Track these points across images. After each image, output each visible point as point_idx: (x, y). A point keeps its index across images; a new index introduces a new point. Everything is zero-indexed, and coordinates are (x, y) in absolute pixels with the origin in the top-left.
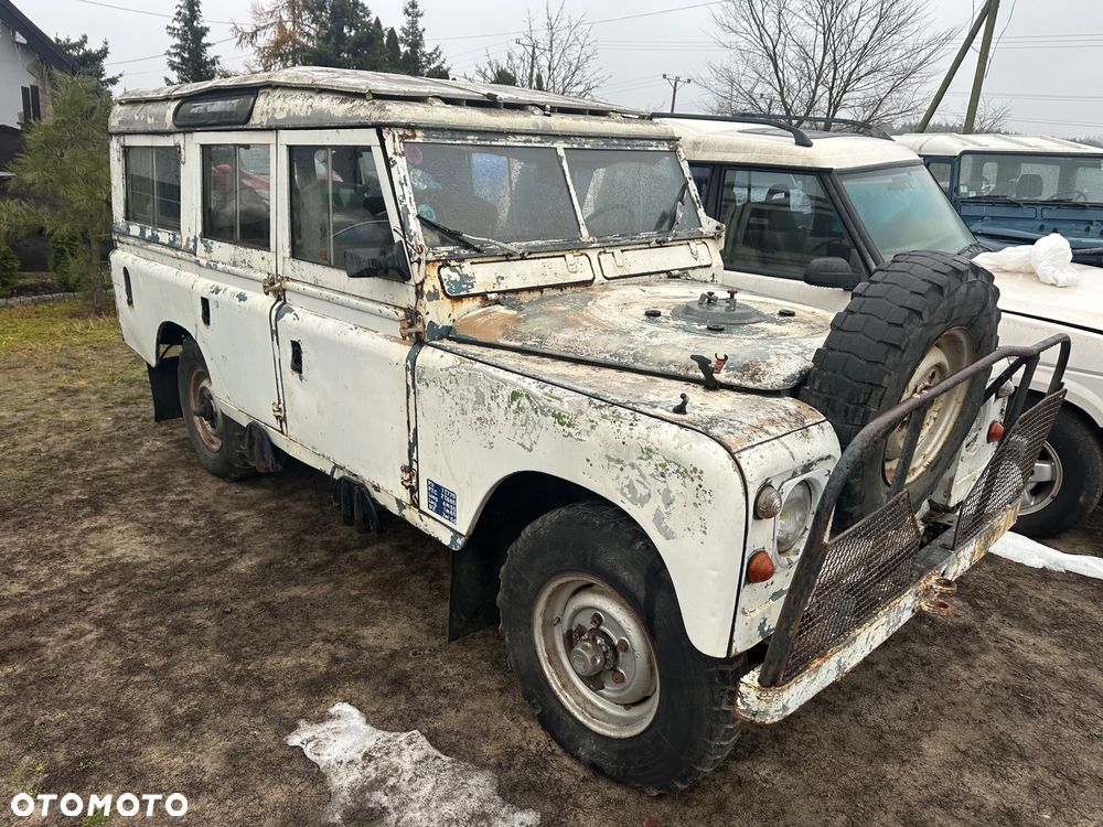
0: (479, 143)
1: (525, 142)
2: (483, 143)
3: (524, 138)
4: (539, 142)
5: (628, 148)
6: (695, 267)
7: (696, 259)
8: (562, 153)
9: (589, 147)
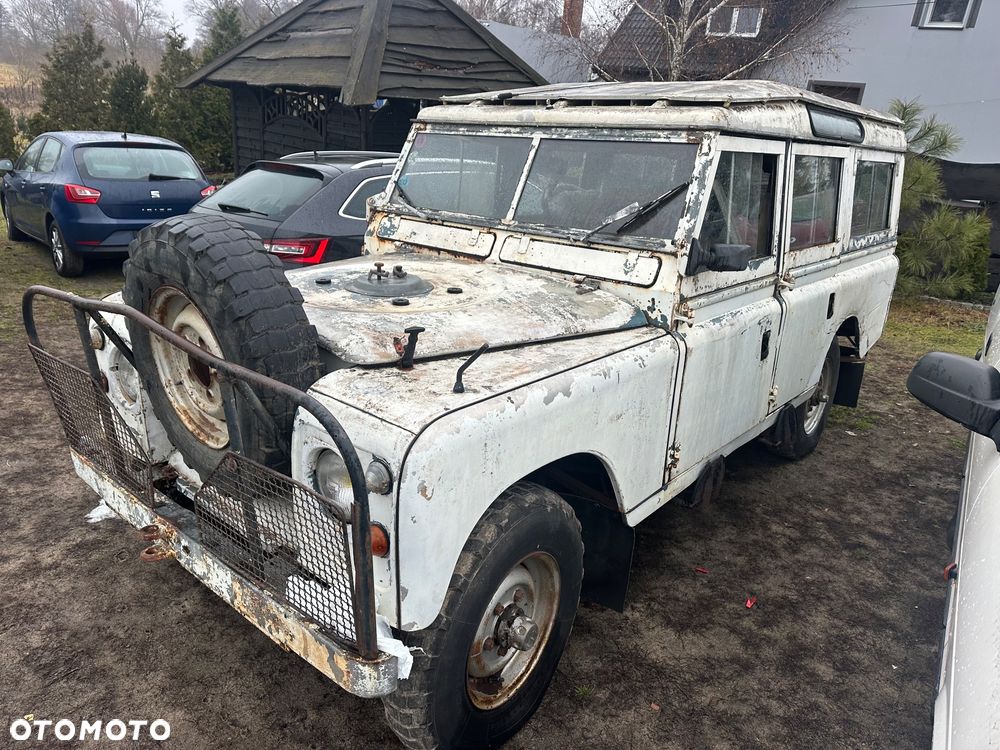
1: (505, 132)
3: (505, 129)
4: (518, 133)
5: (622, 139)
6: (619, 282)
7: (626, 273)
8: (536, 143)
9: (571, 137)
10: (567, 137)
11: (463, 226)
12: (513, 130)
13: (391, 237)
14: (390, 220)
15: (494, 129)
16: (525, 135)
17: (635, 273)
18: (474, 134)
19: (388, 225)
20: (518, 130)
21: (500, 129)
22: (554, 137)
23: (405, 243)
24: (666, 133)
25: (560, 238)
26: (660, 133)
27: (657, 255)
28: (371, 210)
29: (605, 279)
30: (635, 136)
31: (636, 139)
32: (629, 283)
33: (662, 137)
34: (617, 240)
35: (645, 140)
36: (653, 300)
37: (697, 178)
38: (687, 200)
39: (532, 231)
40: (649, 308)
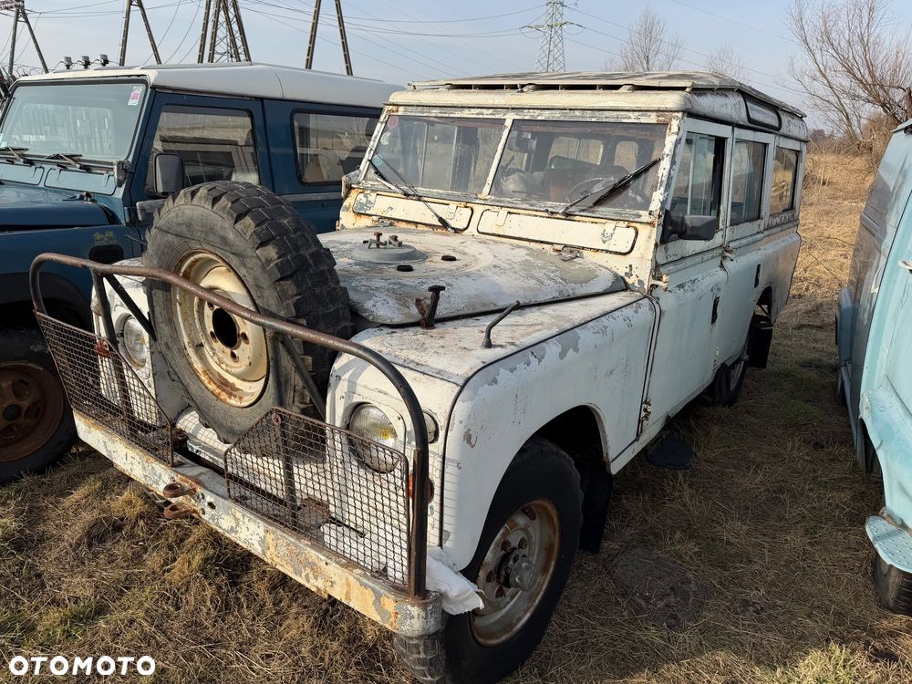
0: (440, 115)
1: (477, 114)
2: (443, 115)
3: (477, 111)
4: (490, 114)
5: (594, 120)
6: (598, 250)
7: (604, 242)
8: (508, 123)
9: (543, 118)
10: (539, 118)
11: (441, 201)
12: (485, 111)
13: (368, 212)
14: (366, 196)
15: (466, 111)
16: (497, 117)
17: (613, 241)
18: (447, 115)
19: (364, 200)
20: (491, 111)
21: (473, 111)
22: (527, 118)
23: (381, 217)
24: (636, 114)
25: (537, 211)
26: (630, 114)
27: (634, 224)
28: (346, 187)
29: (583, 248)
30: (606, 117)
31: (607, 120)
32: (607, 251)
33: (633, 118)
34: (593, 212)
35: (616, 120)
36: (631, 266)
37: (668, 155)
38: (660, 175)
39: (509, 205)
40: (626, 274)
